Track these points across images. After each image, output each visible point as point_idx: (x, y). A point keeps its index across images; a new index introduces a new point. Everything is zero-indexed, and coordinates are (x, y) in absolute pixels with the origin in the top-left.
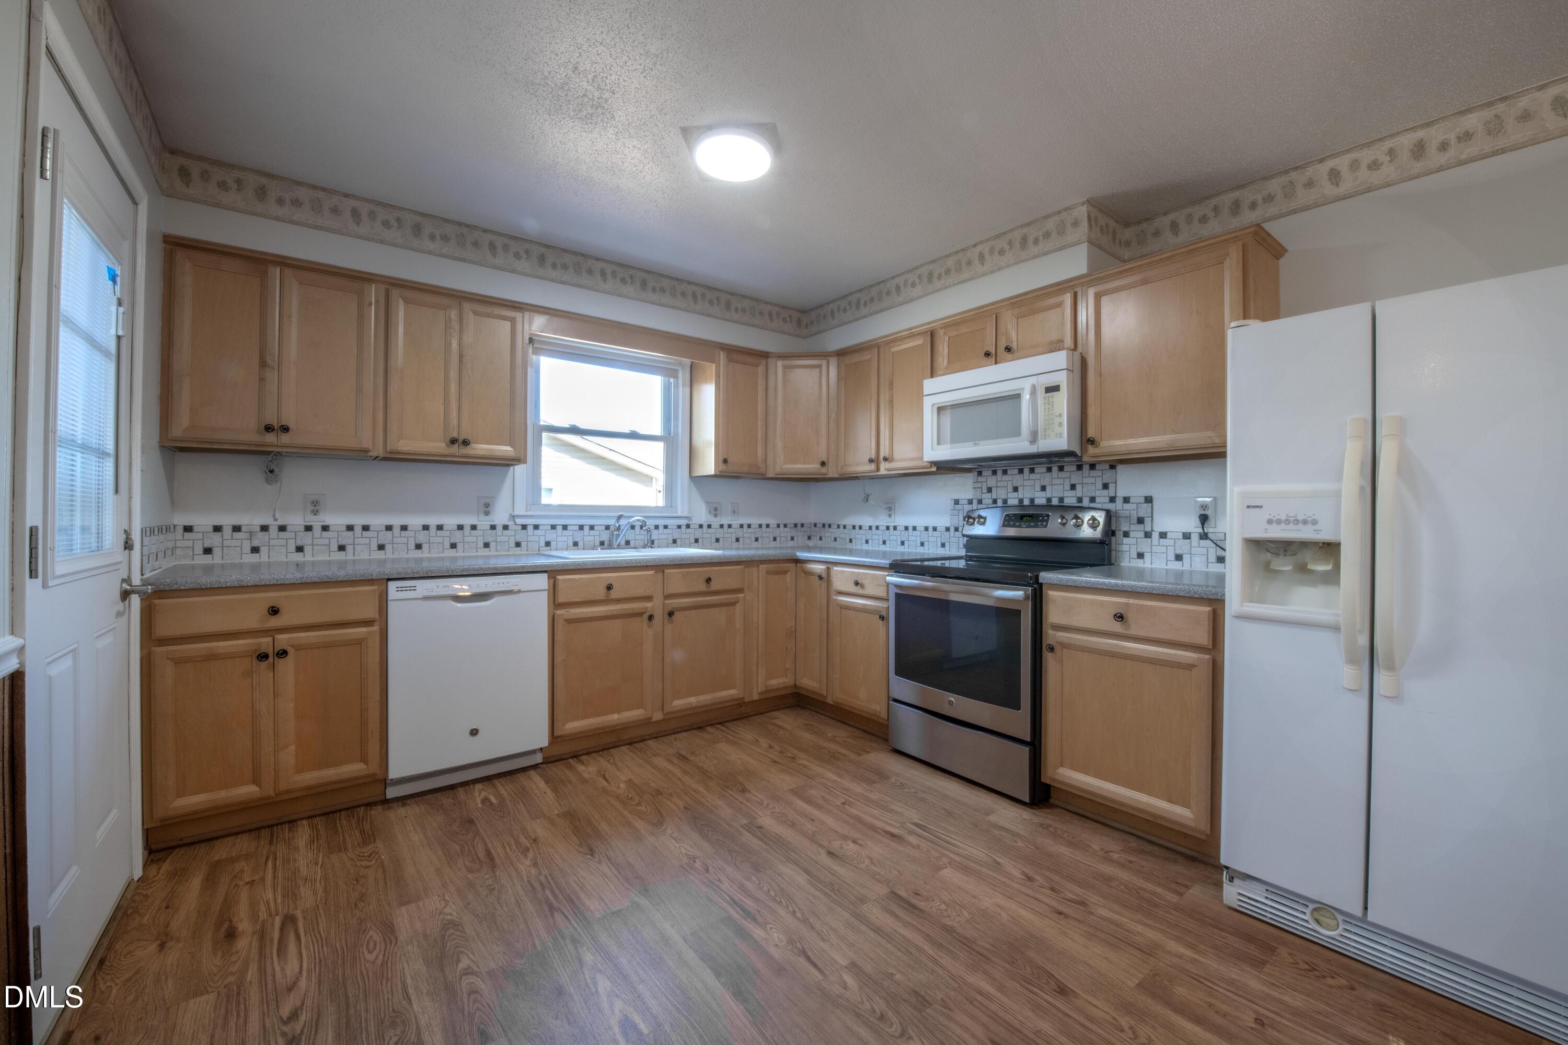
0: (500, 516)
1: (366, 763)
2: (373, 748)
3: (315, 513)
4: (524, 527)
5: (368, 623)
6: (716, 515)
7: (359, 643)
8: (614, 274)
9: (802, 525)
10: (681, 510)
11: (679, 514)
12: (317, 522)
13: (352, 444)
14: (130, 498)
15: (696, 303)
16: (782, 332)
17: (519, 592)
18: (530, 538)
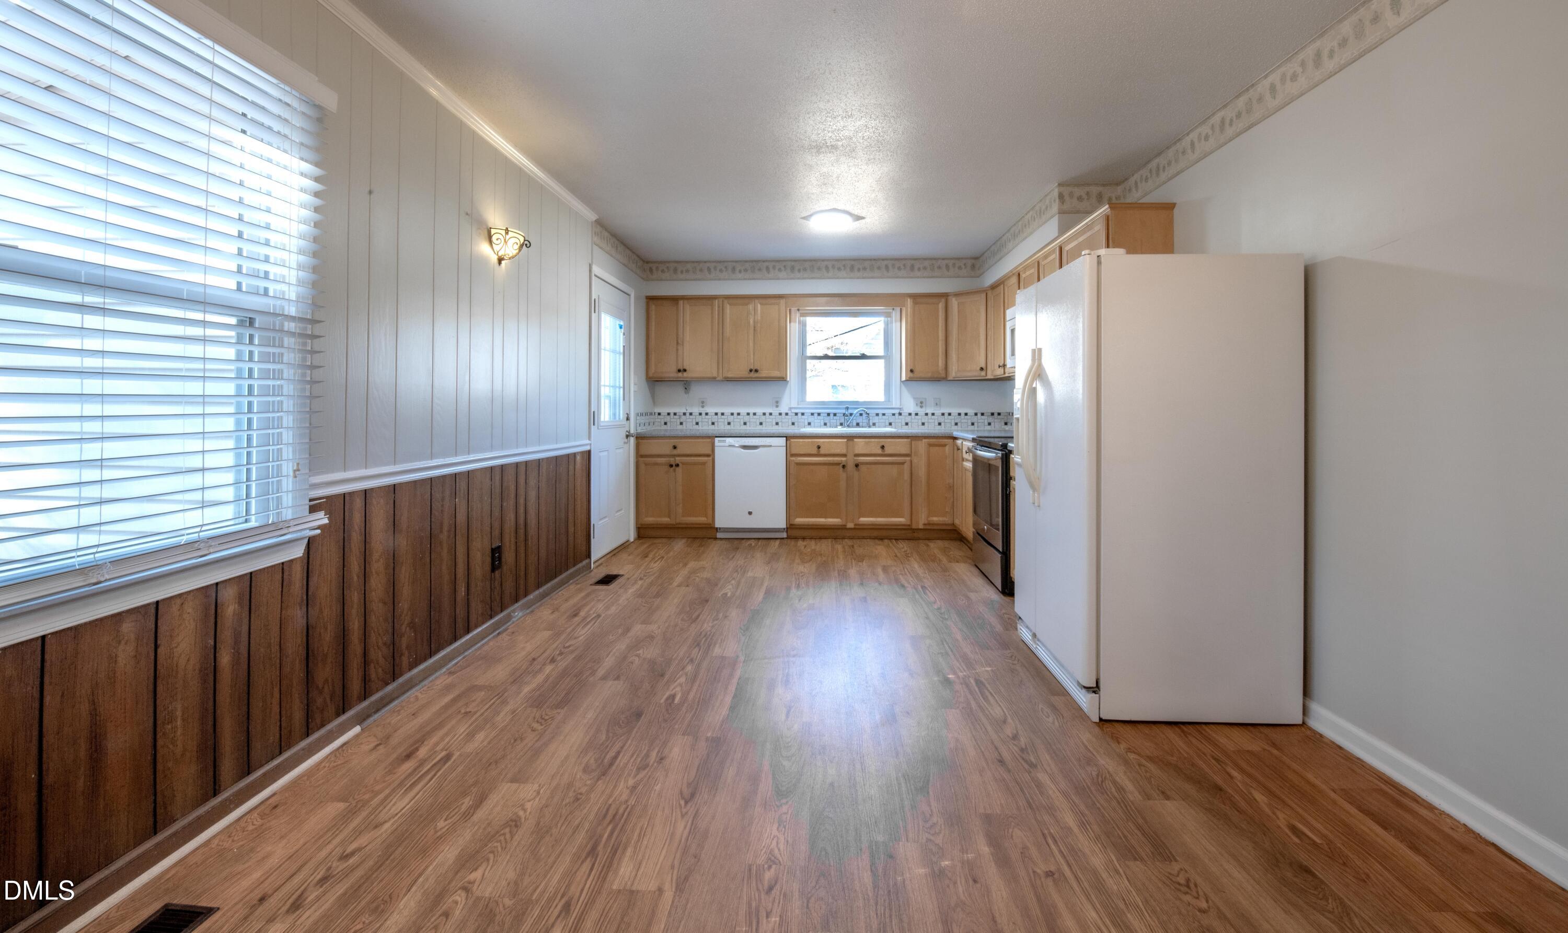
0: (784, 409)
1: (707, 518)
2: (710, 512)
3: (703, 407)
4: (796, 414)
5: (708, 456)
6: (921, 407)
7: (704, 464)
8: (833, 267)
9: (999, 414)
10: (895, 403)
11: (894, 406)
12: (703, 411)
13: (709, 375)
14: (630, 402)
15: (888, 271)
16: (958, 277)
17: (771, 446)
18: (799, 420)
